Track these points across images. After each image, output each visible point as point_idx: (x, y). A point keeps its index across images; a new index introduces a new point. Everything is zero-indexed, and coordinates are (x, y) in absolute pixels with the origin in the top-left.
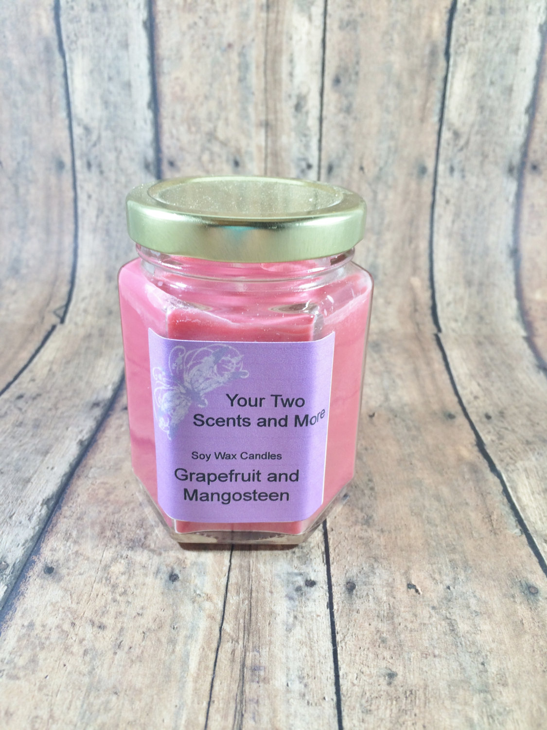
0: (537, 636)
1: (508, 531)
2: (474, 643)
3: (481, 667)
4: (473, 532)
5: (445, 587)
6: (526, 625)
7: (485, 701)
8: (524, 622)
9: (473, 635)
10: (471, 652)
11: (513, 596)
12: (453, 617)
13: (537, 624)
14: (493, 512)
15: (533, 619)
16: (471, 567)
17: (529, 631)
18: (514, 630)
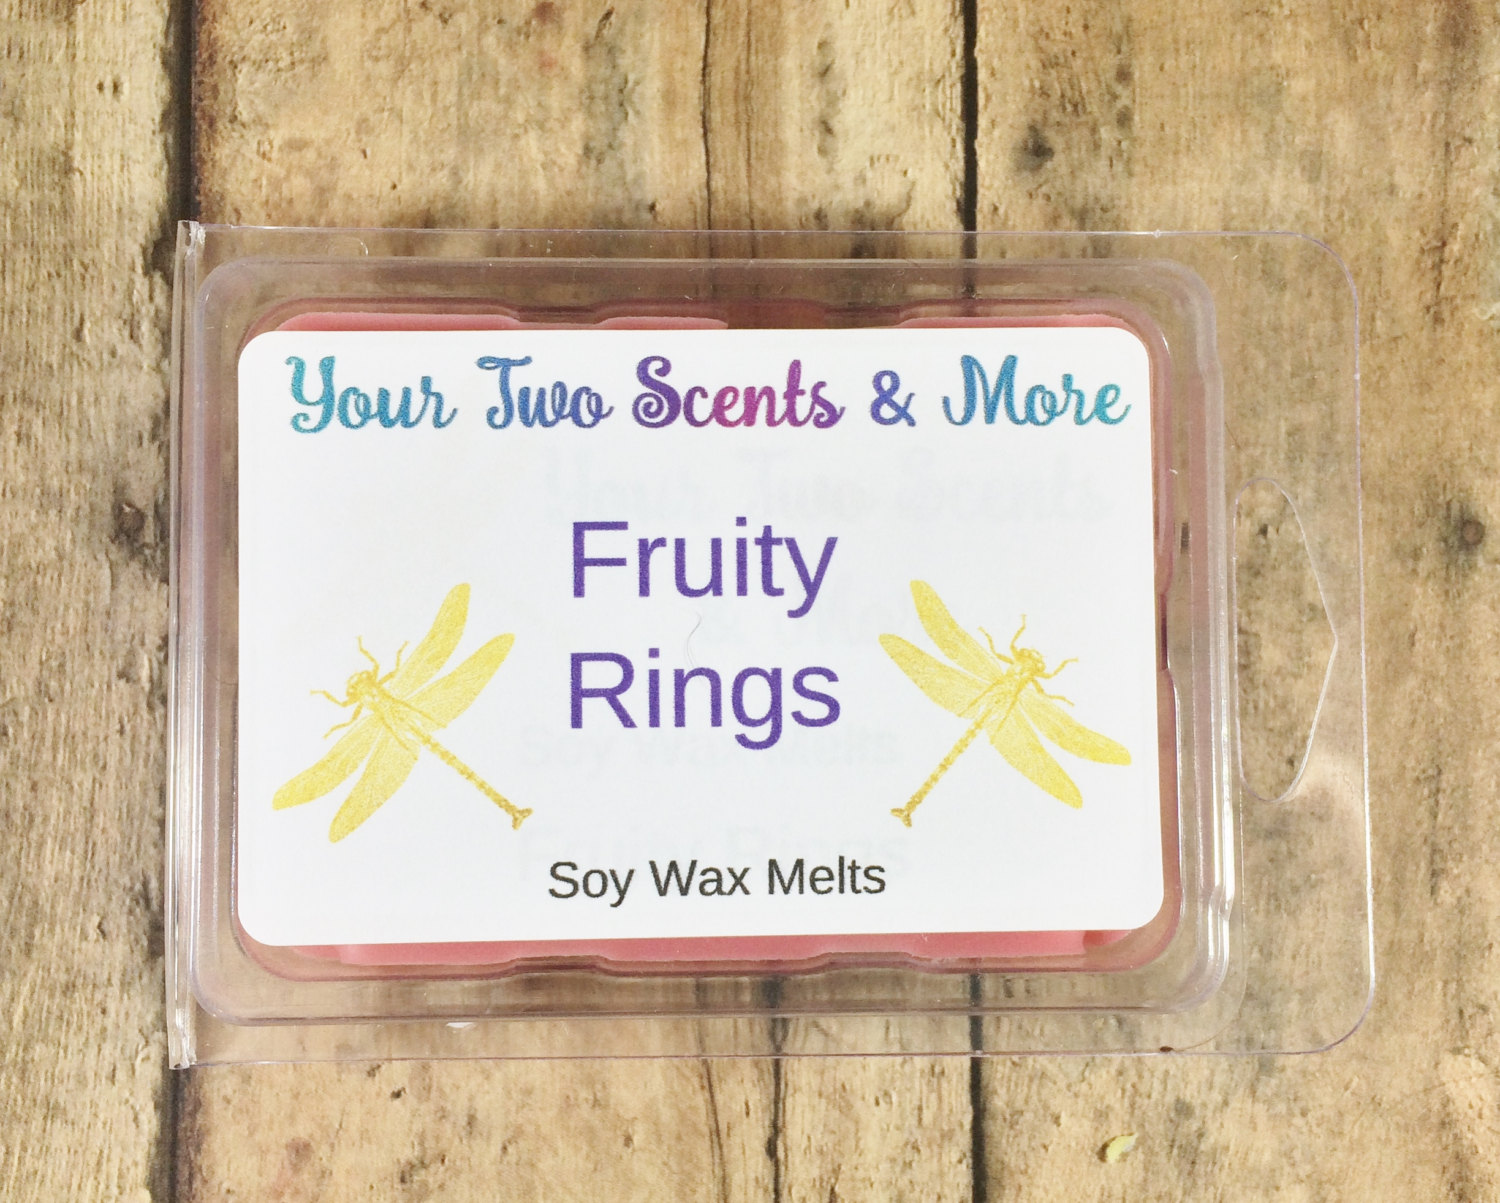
0: (1434, 678)
1: (1475, 311)
2: (1283, 706)
3: (1284, 768)
4: (1378, 314)
5: (1257, 529)
6: (1418, 647)
7: (1272, 860)
8: (1418, 636)
9: (1290, 680)
10: (1271, 730)
11: (1416, 555)
12: (1254, 628)
13: (1447, 643)
14: (1455, 226)
15: (1442, 626)
16: (1338, 455)
17: (1421, 664)
18: (1388, 663)
